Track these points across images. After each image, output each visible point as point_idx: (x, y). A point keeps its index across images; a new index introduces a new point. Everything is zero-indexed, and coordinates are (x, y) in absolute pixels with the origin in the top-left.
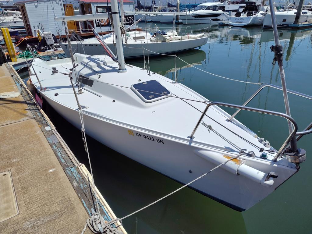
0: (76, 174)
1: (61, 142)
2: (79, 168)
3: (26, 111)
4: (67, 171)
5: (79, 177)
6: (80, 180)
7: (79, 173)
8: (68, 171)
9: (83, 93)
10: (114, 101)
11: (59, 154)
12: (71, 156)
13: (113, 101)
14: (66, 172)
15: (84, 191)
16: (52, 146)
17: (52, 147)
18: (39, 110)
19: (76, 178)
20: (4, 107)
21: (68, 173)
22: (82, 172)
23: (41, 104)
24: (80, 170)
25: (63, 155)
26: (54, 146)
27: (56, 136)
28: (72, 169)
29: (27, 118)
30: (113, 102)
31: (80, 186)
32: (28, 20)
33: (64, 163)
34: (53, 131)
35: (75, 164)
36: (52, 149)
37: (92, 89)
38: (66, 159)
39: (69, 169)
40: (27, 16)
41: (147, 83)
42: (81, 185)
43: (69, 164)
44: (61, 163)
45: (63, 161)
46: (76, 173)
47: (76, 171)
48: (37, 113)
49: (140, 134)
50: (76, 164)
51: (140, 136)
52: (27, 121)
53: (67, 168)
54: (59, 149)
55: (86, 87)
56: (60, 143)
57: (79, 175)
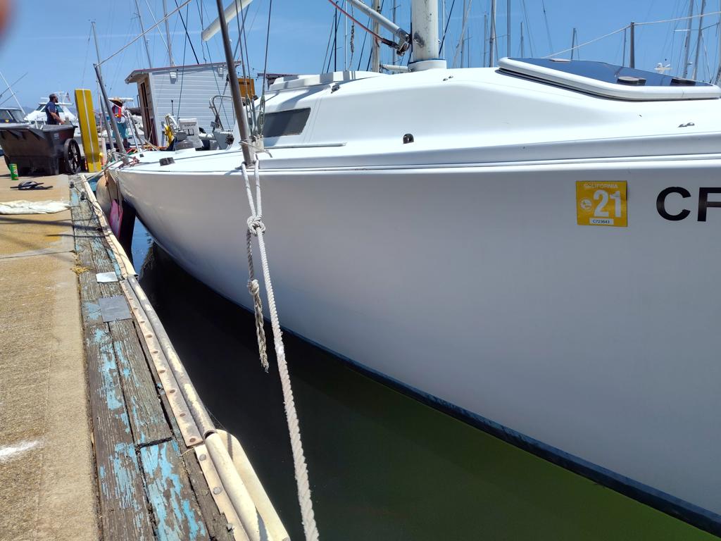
0: (167, 495)
1: (141, 318)
2: (201, 451)
4: (110, 468)
8: (117, 464)
10: (413, 139)
11: (108, 366)
14: (102, 470)
16: (90, 330)
17: (87, 332)
19: (162, 527)
21: (112, 478)
22: (213, 483)
24: (206, 465)
25: (126, 373)
26: (99, 334)
27: (128, 297)
28: (153, 459)
32: (152, 109)
33: (118, 411)
34: (124, 288)
35: (180, 421)
36: (85, 344)
37: (304, 140)
38: (136, 391)
39: (132, 452)
40: (151, 102)
43: (145, 423)
44: (94, 406)
45: (113, 402)
46: (170, 483)
47: (175, 471)
49: (705, 192)
50: (184, 426)
53: (119, 448)
54: (118, 345)
56: (134, 323)
57: (186, 504)
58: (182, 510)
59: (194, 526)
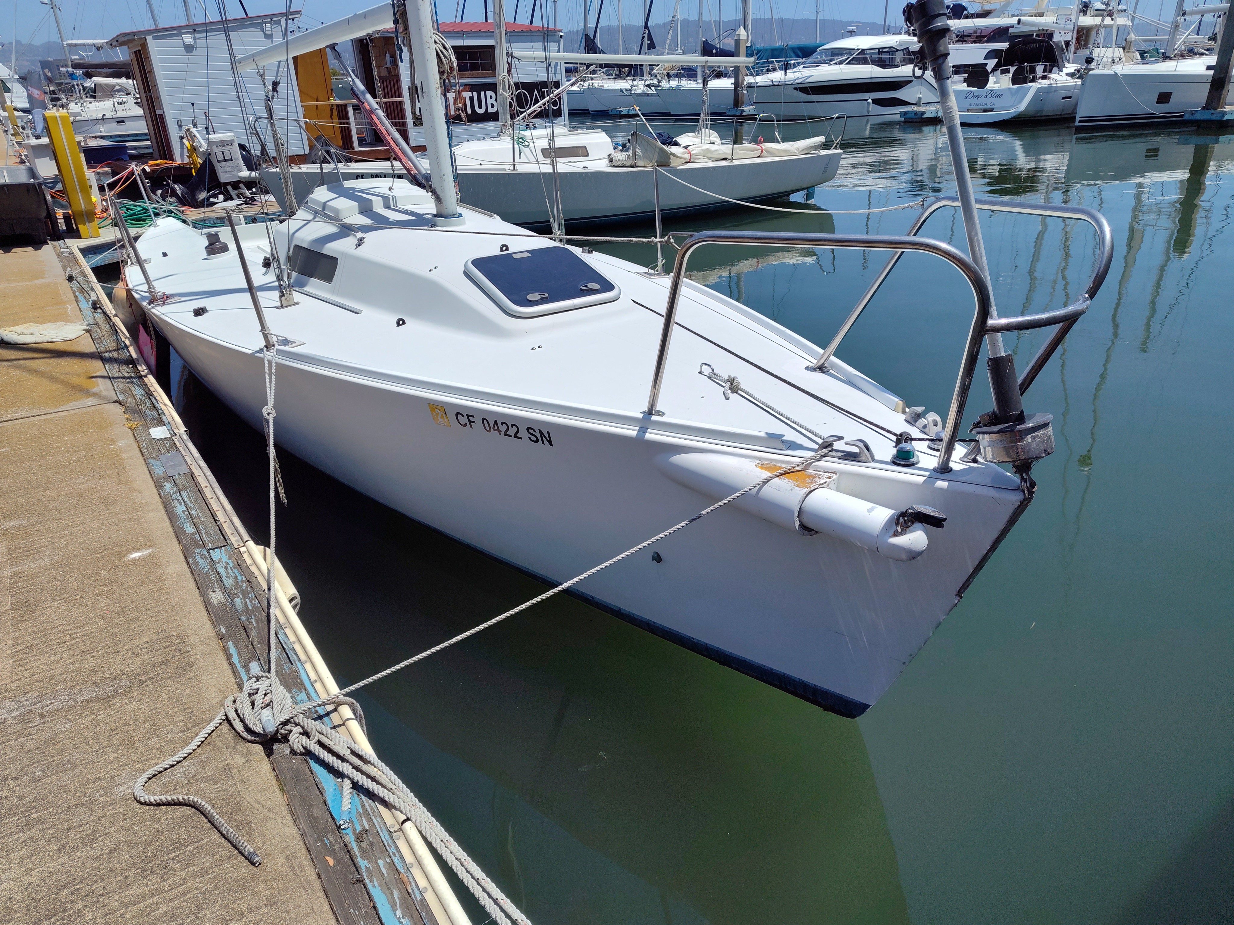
0: (226, 568)
1: (197, 472)
2: (242, 549)
3: (93, 379)
4: (194, 559)
5: (236, 577)
6: (236, 583)
7: (240, 565)
8: (198, 558)
9: (298, 303)
10: (404, 323)
11: (180, 509)
12: (221, 516)
13: (399, 320)
14: (190, 561)
15: (243, 618)
16: (159, 483)
17: (159, 486)
18: (140, 377)
19: (224, 579)
20: (18, 367)
21: (197, 564)
22: (249, 561)
23: (152, 360)
24: (246, 556)
25: (193, 512)
26: (168, 486)
27: (184, 454)
28: (216, 555)
29: (90, 401)
30: (398, 325)
31: (233, 603)
32: (158, 98)
33: (192, 534)
34: (176, 441)
35: (231, 537)
36: (159, 494)
37: (333, 292)
38: (202, 523)
39: (205, 552)
40: (155, 86)
41: (529, 255)
42: (238, 602)
43: (210, 537)
44: (179, 534)
45: (189, 529)
46: (227, 564)
47: (230, 559)
48: (133, 389)
49: (468, 416)
50: (234, 539)
51: (470, 422)
52: (88, 409)
53: (197, 551)
54: (184, 494)
55: (315, 285)
56: (192, 476)
57: (236, 571)
58: (233, 573)
59: (239, 578)
